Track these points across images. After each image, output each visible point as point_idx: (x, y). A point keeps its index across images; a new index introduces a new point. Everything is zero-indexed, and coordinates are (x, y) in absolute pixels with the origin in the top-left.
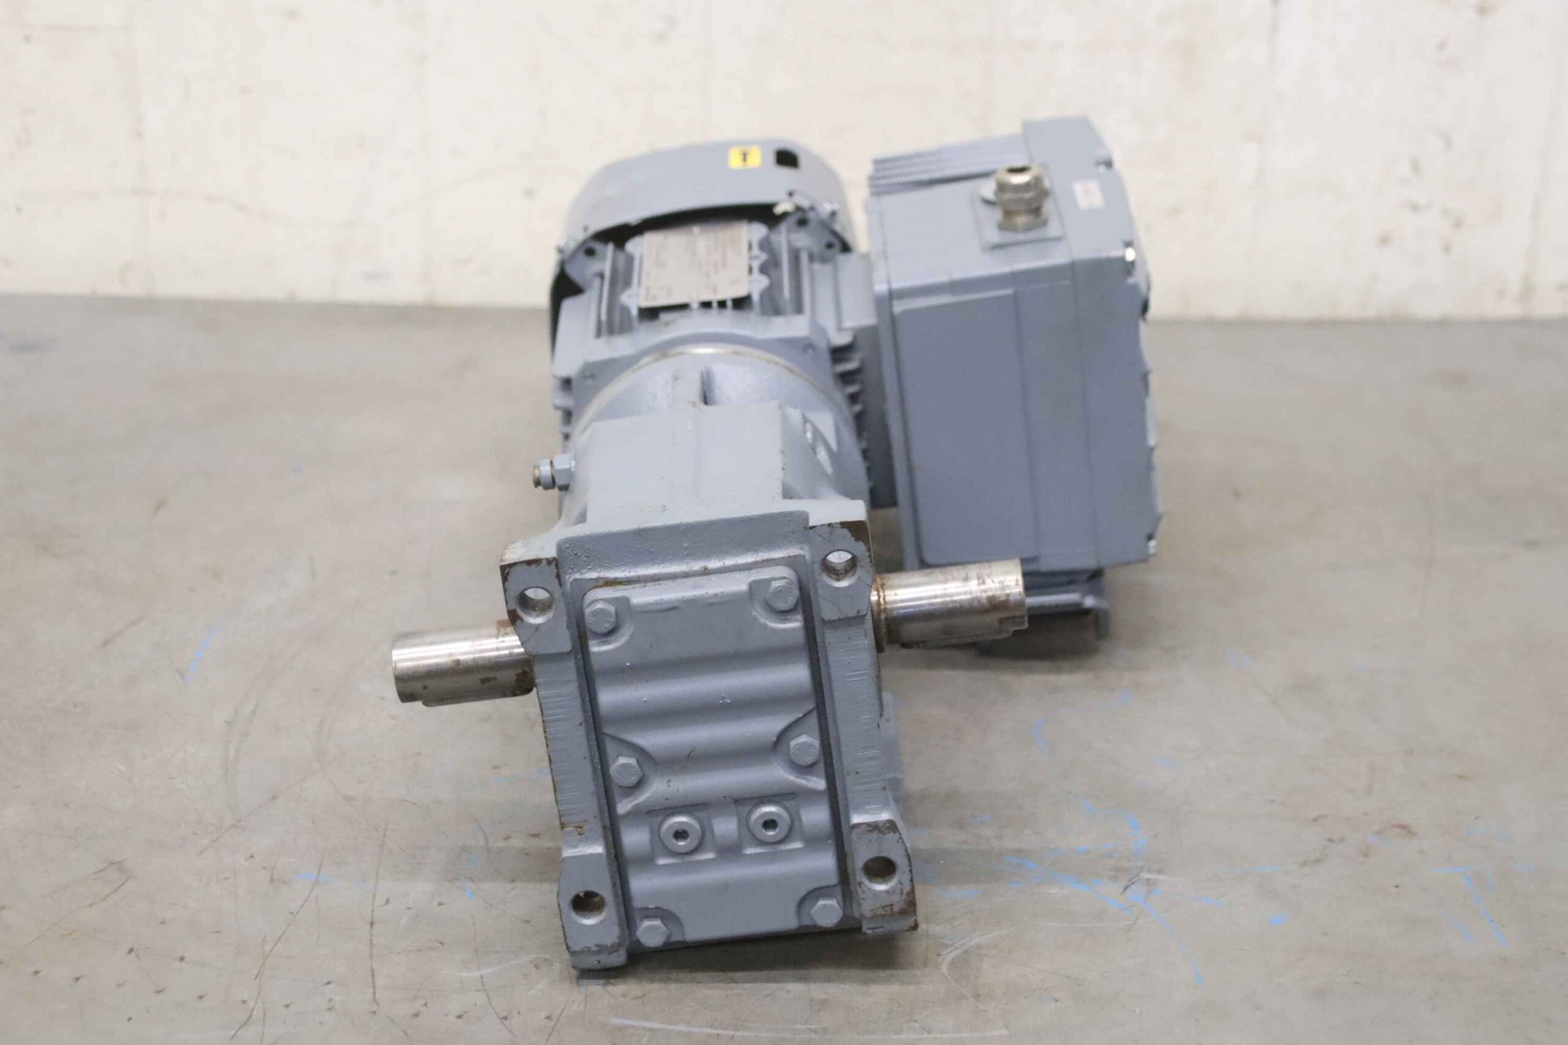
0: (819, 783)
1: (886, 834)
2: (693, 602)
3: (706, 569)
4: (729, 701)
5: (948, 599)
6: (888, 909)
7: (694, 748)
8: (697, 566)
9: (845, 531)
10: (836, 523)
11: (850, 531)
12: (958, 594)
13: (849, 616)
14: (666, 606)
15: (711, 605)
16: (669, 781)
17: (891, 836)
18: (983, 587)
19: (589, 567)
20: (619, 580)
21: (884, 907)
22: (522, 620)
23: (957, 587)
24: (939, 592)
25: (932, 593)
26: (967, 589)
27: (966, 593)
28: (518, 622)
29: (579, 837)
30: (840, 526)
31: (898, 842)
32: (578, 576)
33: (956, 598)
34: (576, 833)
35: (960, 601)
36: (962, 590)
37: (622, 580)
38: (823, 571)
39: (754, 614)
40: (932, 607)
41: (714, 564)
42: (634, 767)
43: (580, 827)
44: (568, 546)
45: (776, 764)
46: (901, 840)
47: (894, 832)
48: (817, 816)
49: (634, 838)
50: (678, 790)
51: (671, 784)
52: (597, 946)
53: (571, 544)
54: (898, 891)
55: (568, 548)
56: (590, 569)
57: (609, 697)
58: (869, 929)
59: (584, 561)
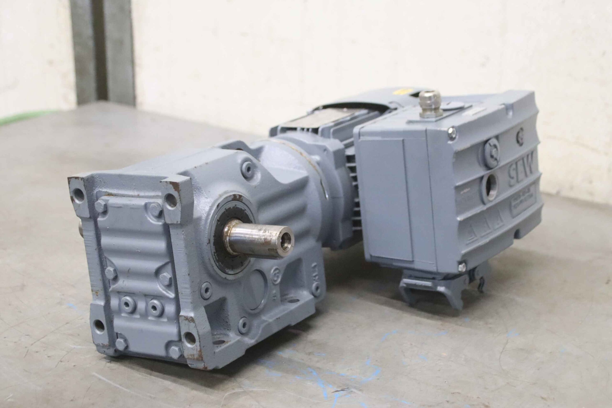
0: (172, 295)
1: (190, 322)
2: (126, 206)
3: (138, 195)
4: (139, 251)
5: (251, 236)
6: (193, 356)
7: (130, 269)
8: (136, 193)
9: (171, 186)
10: (168, 181)
11: (173, 186)
12: (255, 235)
13: (174, 223)
14: (118, 206)
15: (132, 208)
16: (124, 281)
17: (192, 324)
18: (264, 234)
19: (105, 187)
20: (112, 194)
21: (191, 355)
22: (75, 201)
23: (256, 232)
24: (249, 233)
25: (247, 232)
26: (258, 233)
27: (257, 235)
28: (74, 202)
29: (97, 297)
30: (169, 183)
31: (195, 327)
32: (101, 190)
33: (254, 237)
34: (95, 295)
35: (255, 238)
36: (257, 233)
37: (114, 194)
38: (165, 202)
39: (146, 215)
40: (245, 239)
41: (142, 194)
42: (111, 271)
43: (97, 293)
44: (97, 176)
45: (157, 283)
46: (196, 327)
47: (193, 323)
48: (170, 309)
49: (114, 302)
50: (126, 285)
51: (124, 282)
52: (102, 344)
53: (98, 176)
54: (196, 349)
55: (98, 177)
56: (105, 188)
57: (105, 240)
58: (190, 364)
59: (103, 184)
